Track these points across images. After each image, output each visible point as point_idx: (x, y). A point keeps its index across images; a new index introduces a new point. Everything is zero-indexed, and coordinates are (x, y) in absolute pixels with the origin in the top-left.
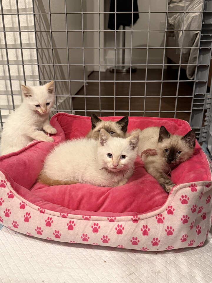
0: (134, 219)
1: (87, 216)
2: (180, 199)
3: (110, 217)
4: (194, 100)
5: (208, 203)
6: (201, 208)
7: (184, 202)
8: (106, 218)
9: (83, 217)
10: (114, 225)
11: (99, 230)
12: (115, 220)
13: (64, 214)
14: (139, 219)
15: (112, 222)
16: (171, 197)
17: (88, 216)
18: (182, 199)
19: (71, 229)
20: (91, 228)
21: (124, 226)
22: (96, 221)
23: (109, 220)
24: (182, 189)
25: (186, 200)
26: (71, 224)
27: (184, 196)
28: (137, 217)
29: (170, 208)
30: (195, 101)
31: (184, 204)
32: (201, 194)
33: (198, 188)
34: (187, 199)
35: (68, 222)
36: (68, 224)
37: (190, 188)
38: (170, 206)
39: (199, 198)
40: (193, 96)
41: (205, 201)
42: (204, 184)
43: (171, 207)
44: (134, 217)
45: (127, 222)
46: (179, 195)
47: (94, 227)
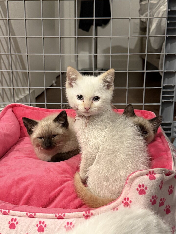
0: (86, 215)
1: (31, 213)
2: (137, 189)
3: (58, 213)
4: (163, 91)
5: (171, 194)
6: (163, 200)
7: (142, 192)
8: (54, 215)
9: (27, 214)
10: (63, 223)
11: (45, 229)
12: (64, 217)
13: (5, 210)
14: (92, 214)
15: (61, 220)
16: (127, 187)
17: (33, 212)
18: (139, 189)
19: (12, 228)
20: (36, 227)
21: (75, 223)
22: (43, 219)
23: (57, 218)
24: (139, 178)
25: (143, 190)
26: (13, 222)
27: (141, 185)
28: (89, 213)
29: (126, 201)
30: (164, 93)
31: (142, 195)
32: (161, 182)
33: (157, 176)
34: (144, 188)
35: (10, 220)
36: (9, 222)
37: (148, 176)
38: (126, 198)
39: (159, 188)
40: (162, 87)
41: (167, 191)
42: (164, 171)
43: (128, 199)
44: (86, 213)
45: (78, 219)
46: (136, 185)
47: (39, 225)
